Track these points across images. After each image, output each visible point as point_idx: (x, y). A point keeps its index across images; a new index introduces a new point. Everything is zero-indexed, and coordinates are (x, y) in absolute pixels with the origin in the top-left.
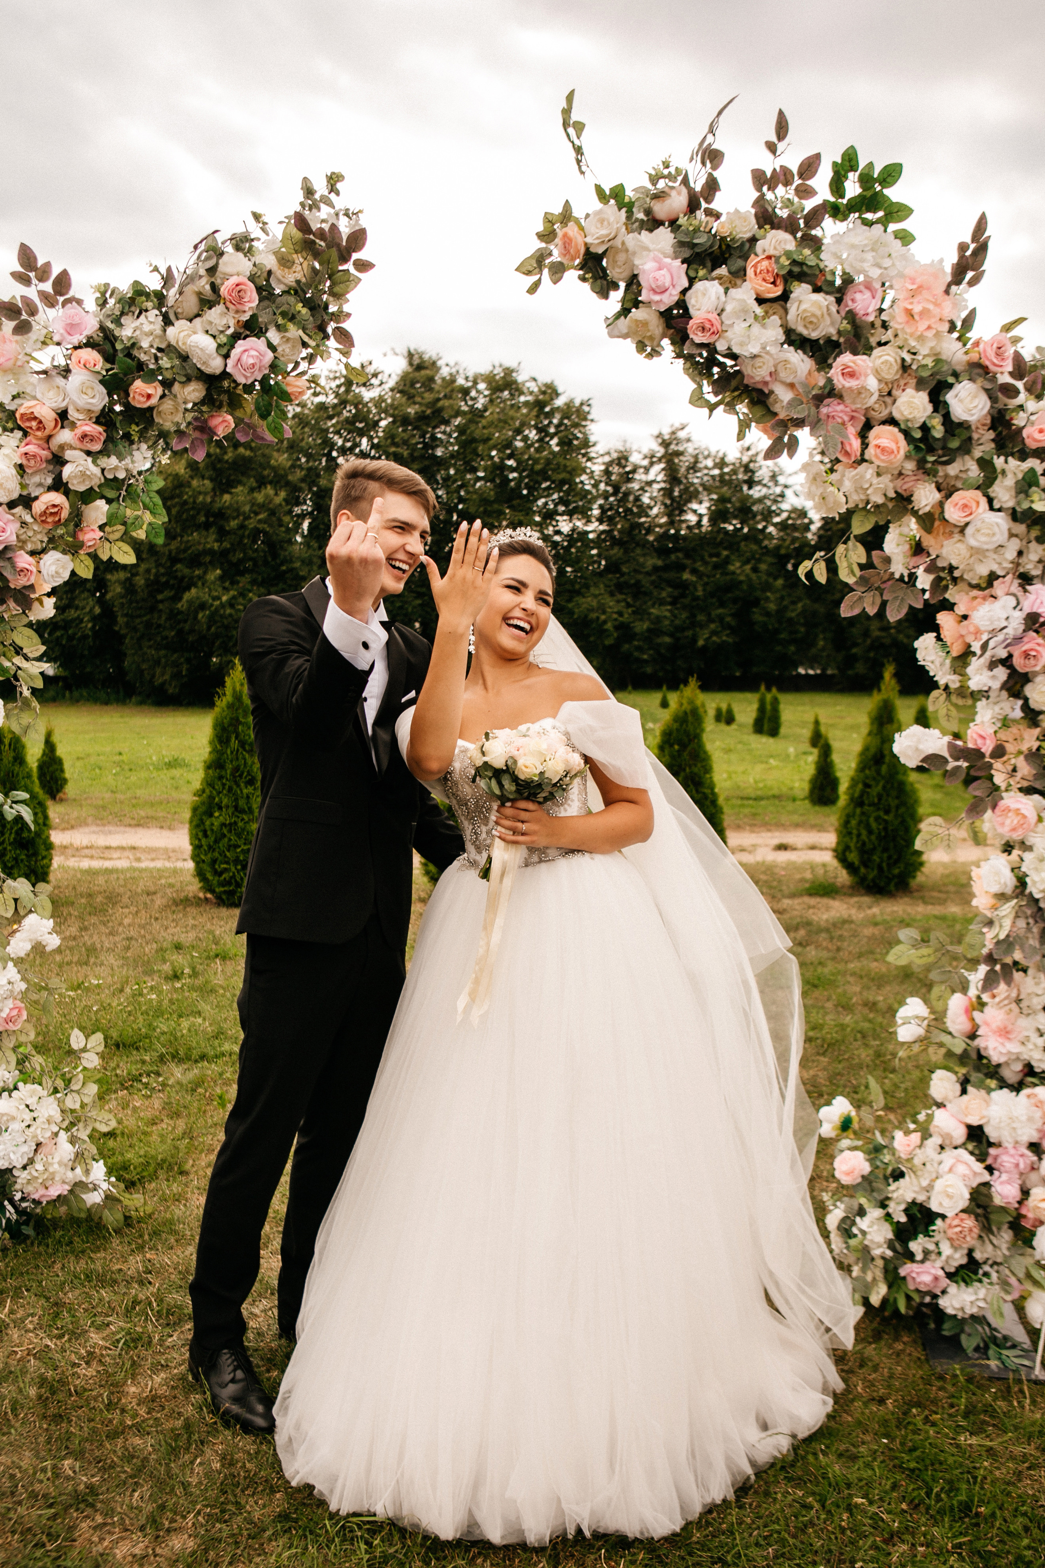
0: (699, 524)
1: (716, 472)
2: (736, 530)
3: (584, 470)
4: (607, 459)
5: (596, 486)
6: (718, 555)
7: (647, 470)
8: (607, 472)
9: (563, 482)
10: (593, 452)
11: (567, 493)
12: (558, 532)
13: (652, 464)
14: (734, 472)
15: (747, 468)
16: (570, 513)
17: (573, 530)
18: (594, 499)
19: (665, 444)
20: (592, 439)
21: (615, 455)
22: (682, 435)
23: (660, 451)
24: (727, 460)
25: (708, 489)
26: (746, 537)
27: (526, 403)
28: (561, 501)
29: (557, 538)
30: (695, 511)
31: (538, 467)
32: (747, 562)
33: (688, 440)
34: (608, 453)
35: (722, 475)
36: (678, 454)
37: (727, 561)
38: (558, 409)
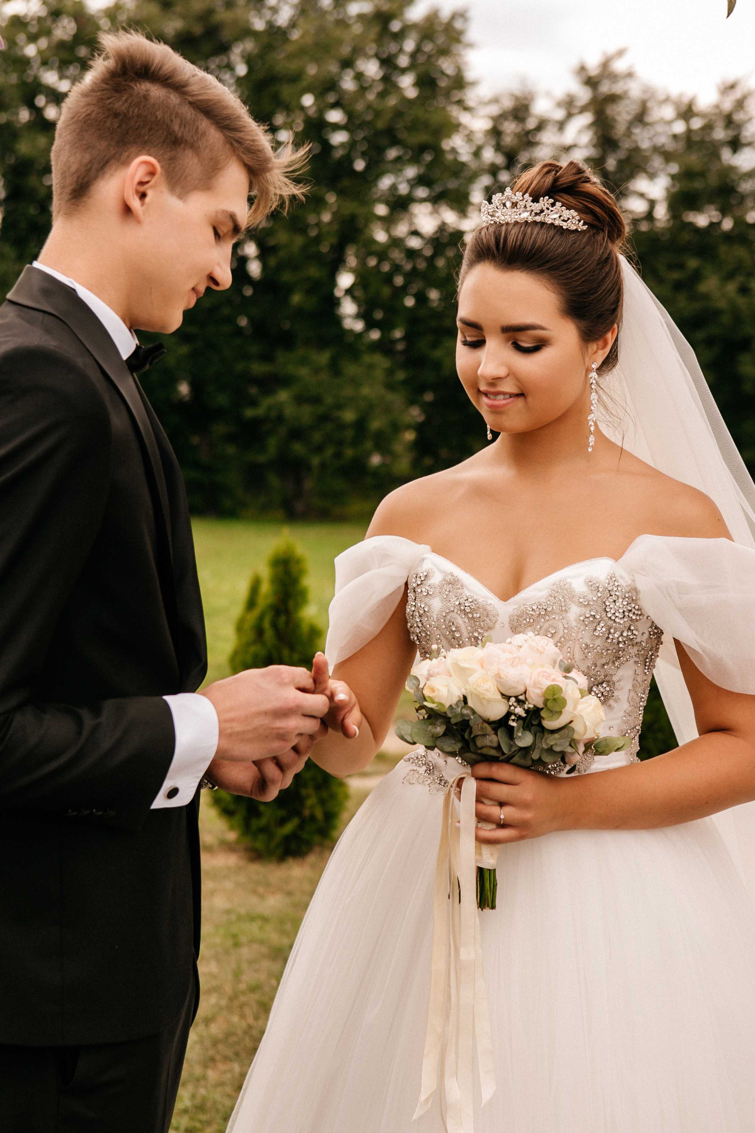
0: (649, 216)
1: (679, 127)
2: (713, 225)
3: (456, 127)
4: (494, 110)
5: (477, 153)
6: (681, 266)
7: (561, 125)
8: (496, 132)
9: (422, 148)
10: (471, 96)
11: (430, 166)
12: (415, 233)
13: (570, 116)
14: (708, 127)
15: (729, 121)
16: (436, 200)
17: (442, 228)
18: (473, 177)
19: (591, 82)
20: (470, 75)
21: (508, 104)
22: (619, 66)
23: (584, 95)
24: (695, 109)
25: (668, 156)
26: (729, 237)
27: (361, 17)
28: (421, 181)
29: (414, 243)
30: (642, 195)
31: (381, 124)
32: (730, 276)
33: (630, 75)
34: (495, 100)
35: (689, 132)
36: (613, 99)
37: (697, 276)
38: (414, 26)
